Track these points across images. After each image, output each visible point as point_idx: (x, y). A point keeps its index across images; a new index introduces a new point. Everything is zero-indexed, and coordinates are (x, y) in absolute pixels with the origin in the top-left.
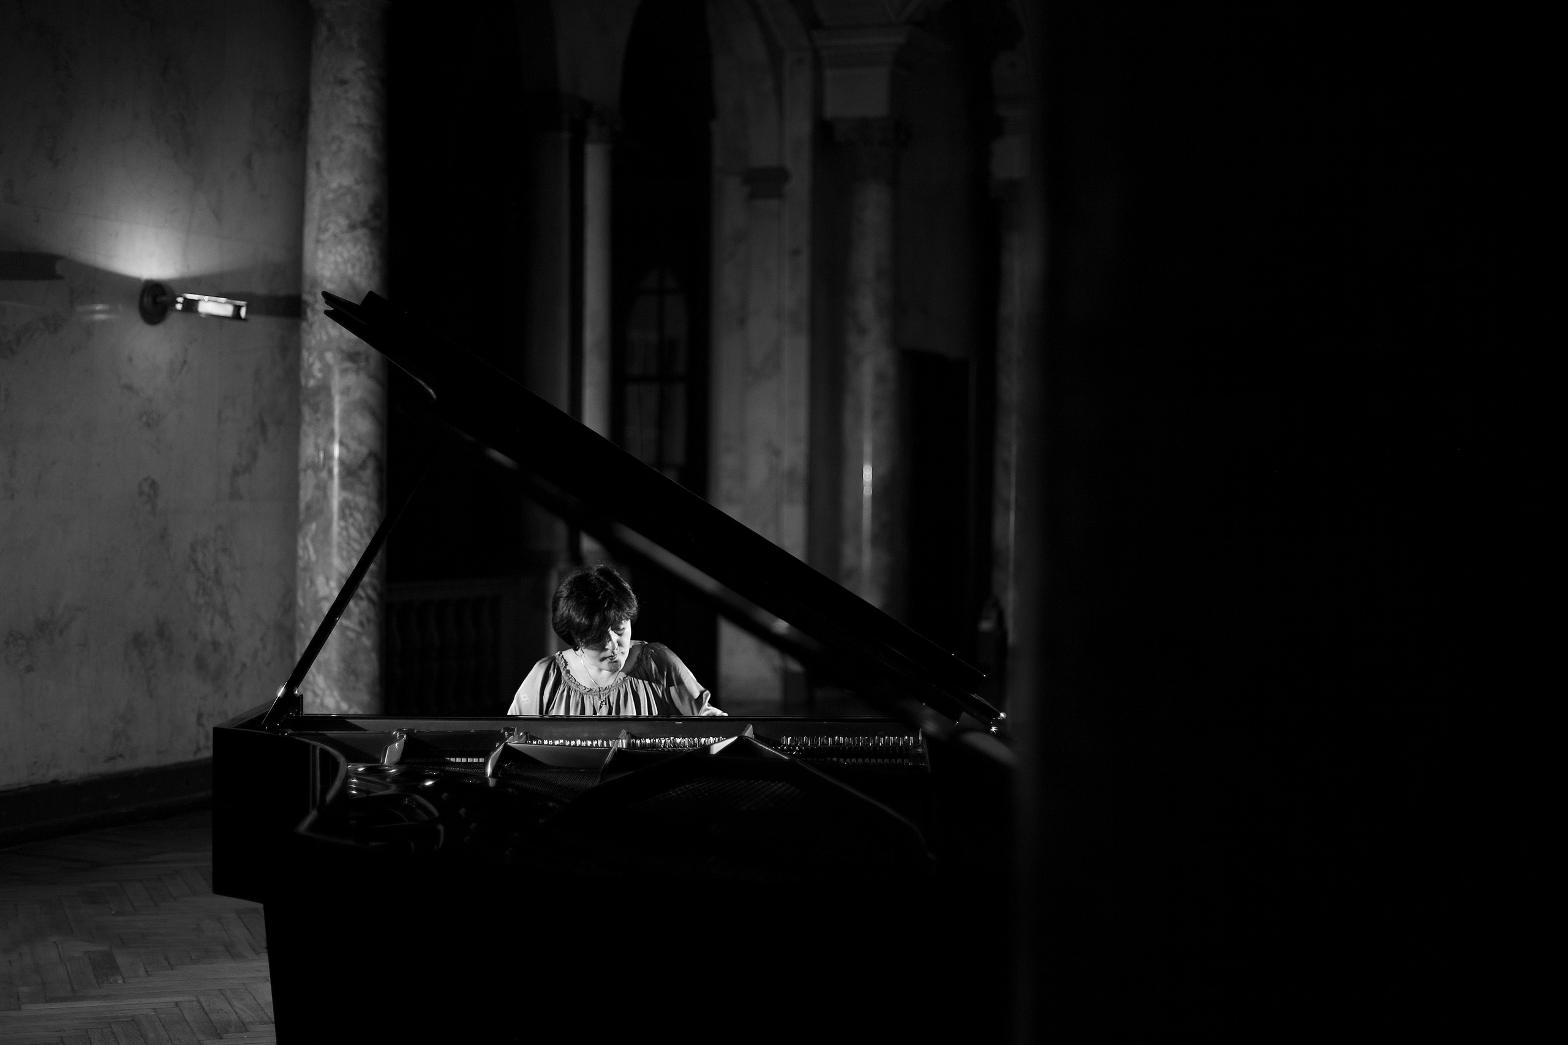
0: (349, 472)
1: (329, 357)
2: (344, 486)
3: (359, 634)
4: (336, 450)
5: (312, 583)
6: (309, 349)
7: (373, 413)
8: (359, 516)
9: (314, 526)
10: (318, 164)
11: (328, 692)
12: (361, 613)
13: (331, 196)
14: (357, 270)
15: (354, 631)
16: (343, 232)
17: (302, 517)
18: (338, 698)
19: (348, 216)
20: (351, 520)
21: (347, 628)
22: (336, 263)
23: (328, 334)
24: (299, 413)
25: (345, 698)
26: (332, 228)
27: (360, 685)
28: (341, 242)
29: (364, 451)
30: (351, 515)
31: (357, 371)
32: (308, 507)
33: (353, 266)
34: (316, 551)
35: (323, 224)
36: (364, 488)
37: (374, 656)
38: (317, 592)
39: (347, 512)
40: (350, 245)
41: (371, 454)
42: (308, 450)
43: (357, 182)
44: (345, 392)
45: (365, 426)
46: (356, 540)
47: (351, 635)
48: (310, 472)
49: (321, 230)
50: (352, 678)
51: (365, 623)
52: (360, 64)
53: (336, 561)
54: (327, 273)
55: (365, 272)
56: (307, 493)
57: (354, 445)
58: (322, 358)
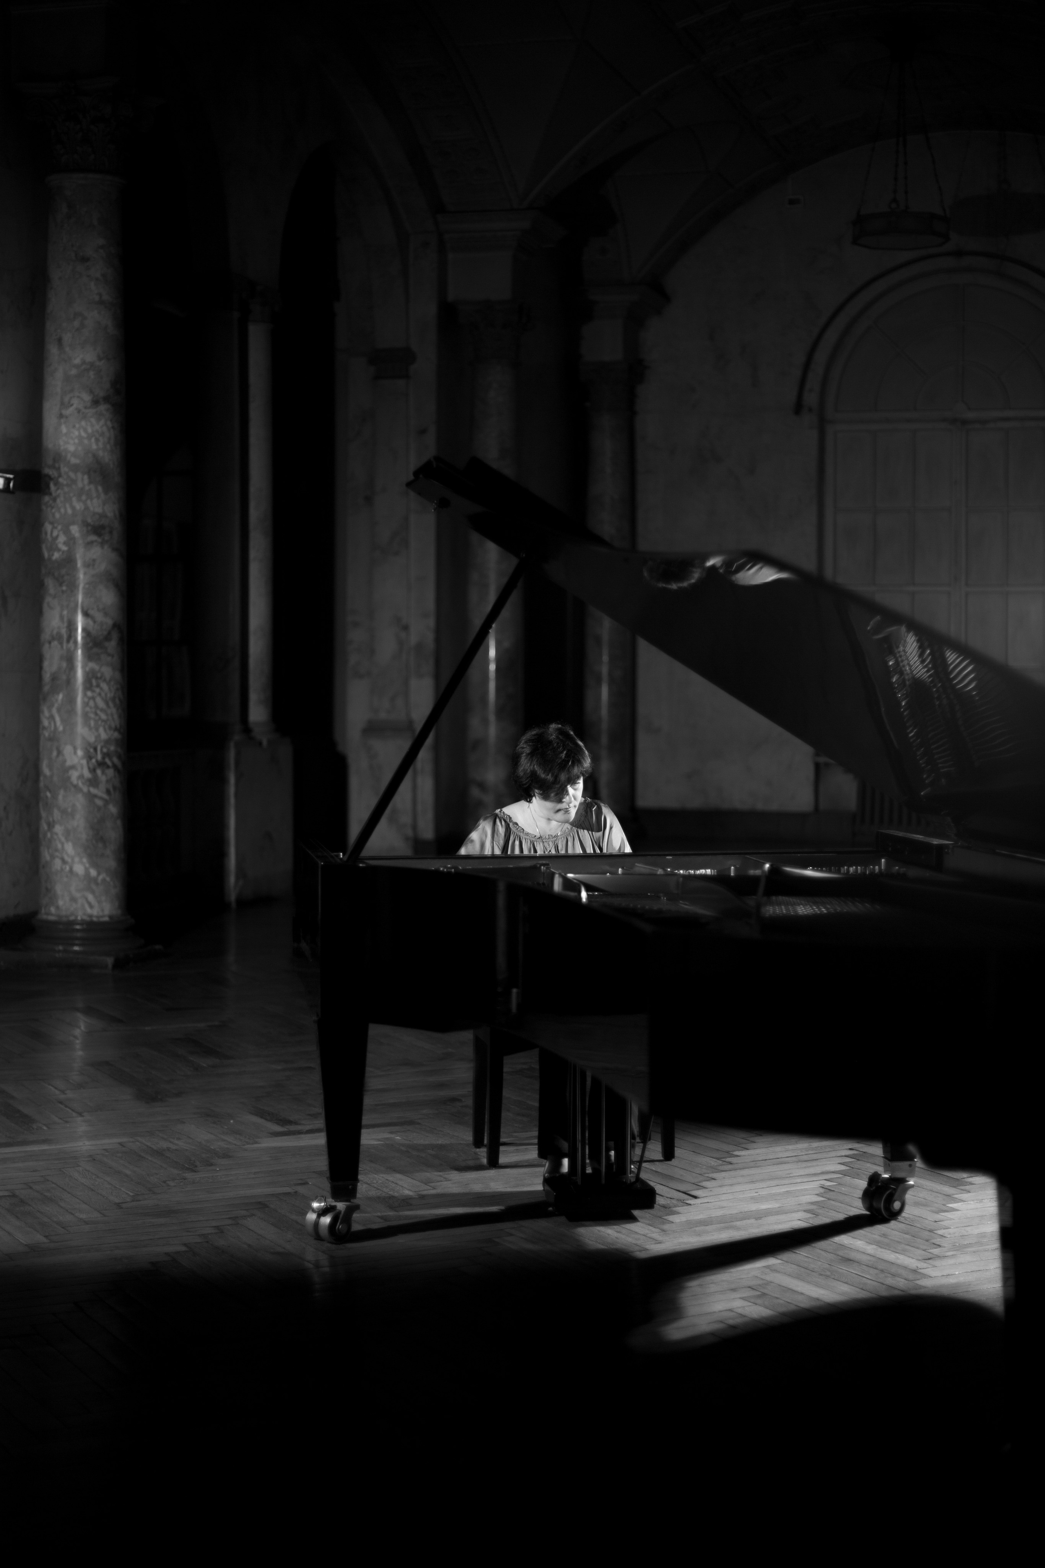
0: (93, 643)
1: (75, 530)
2: (89, 656)
3: (106, 803)
4: (80, 622)
5: (59, 752)
6: (52, 523)
7: (117, 586)
8: (104, 686)
9: (61, 696)
10: (60, 340)
11: (77, 859)
12: (107, 781)
13: (74, 372)
14: (101, 445)
15: (101, 798)
16: (86, 408)
17: (46, 688)
18: (87, 865)
19: (91, 392)
20: (98, 690)
21: (95, 796)
22: (80, 438)
23: (73, 508)
24: (41, 585)
25: (94, 865)
26: (76, 402)
27: (108, 852)
28: (84, 417)
29: (109, 622)
30: (98, 686)
31: (102, 544)
32: (54, 678)
33: (97, 440)
34: (63, 721)
35: (66, 399)
36: (109, 659)
37: (119, 822)
38: (65, 761)
39: (94, 682)
40: (93, 420)
41: (115, 625)
42: (53, 621)
43: (100, 359)
44: (88, 565)
45: (109, 597)
46: (102, 710)
47: (99, 803)
48: (55, 643)
49: (64, 405)
50: (100, 845)
51: (111, 790)
52: (101, 241)
53: (81, 730)
54: (72, 448)
55: (108, 447)
56: (51, 664)
57: (99, 617)
58: (67, 531)
